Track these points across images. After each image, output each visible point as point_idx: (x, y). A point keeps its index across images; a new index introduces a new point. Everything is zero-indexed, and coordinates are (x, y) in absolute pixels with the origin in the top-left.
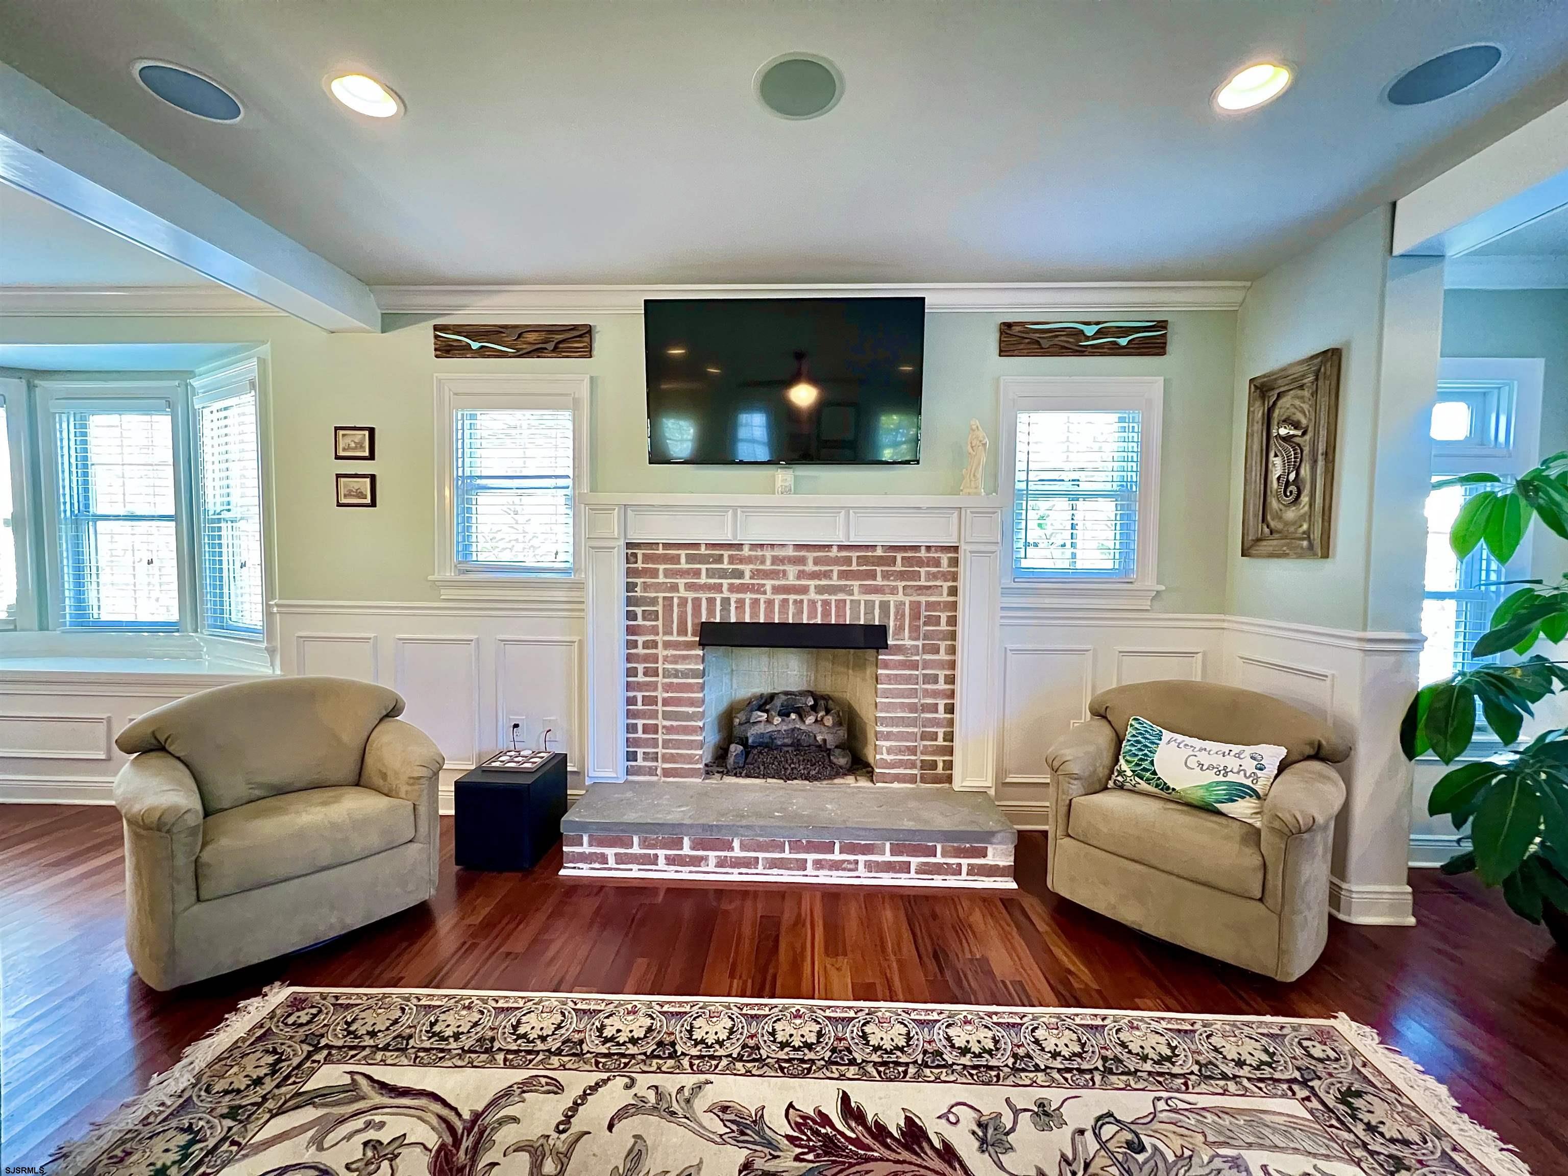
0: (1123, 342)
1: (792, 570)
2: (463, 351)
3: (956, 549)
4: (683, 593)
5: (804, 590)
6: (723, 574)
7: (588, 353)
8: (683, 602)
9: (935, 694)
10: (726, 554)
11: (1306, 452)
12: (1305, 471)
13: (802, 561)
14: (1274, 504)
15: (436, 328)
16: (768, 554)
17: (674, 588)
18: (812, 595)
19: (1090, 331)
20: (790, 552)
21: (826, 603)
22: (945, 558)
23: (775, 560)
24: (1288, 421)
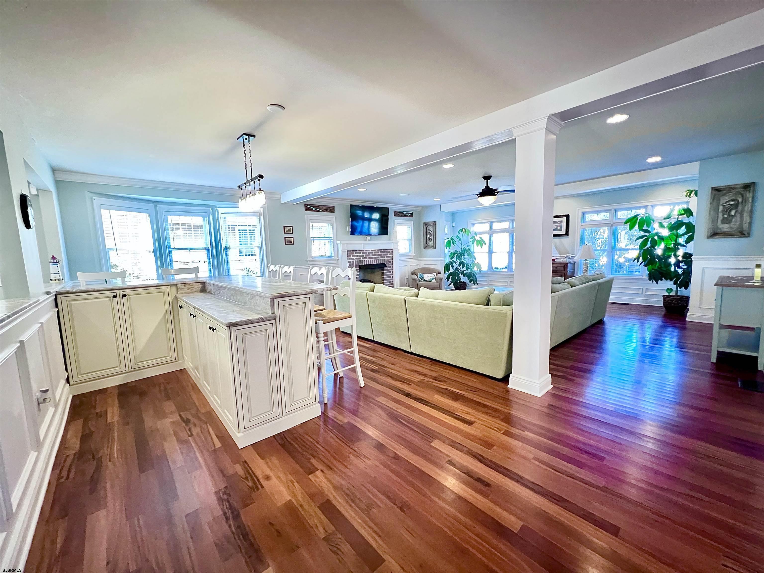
0: (409, 215)
1: (371, 254)
2: (311, 210)
3: (392, 249)
4: (355, 260)
5: (373, 258)
6: (361, 256)
7: (334, 212)
8: (356, 261)
9: (391, 274)
10: (361, 252)
11: (432, 235)
12: (432, 237)
13: (372, 253)
14: (428, 241)
15: (305, 205)
16: (368, 251)
17: (354, 259)
18: (374, 259)
19: (405, 213)
20: (371, 251)
21: (376, 260)
22: (391, 251)
23: (369, 253)
24: (429, 230)
